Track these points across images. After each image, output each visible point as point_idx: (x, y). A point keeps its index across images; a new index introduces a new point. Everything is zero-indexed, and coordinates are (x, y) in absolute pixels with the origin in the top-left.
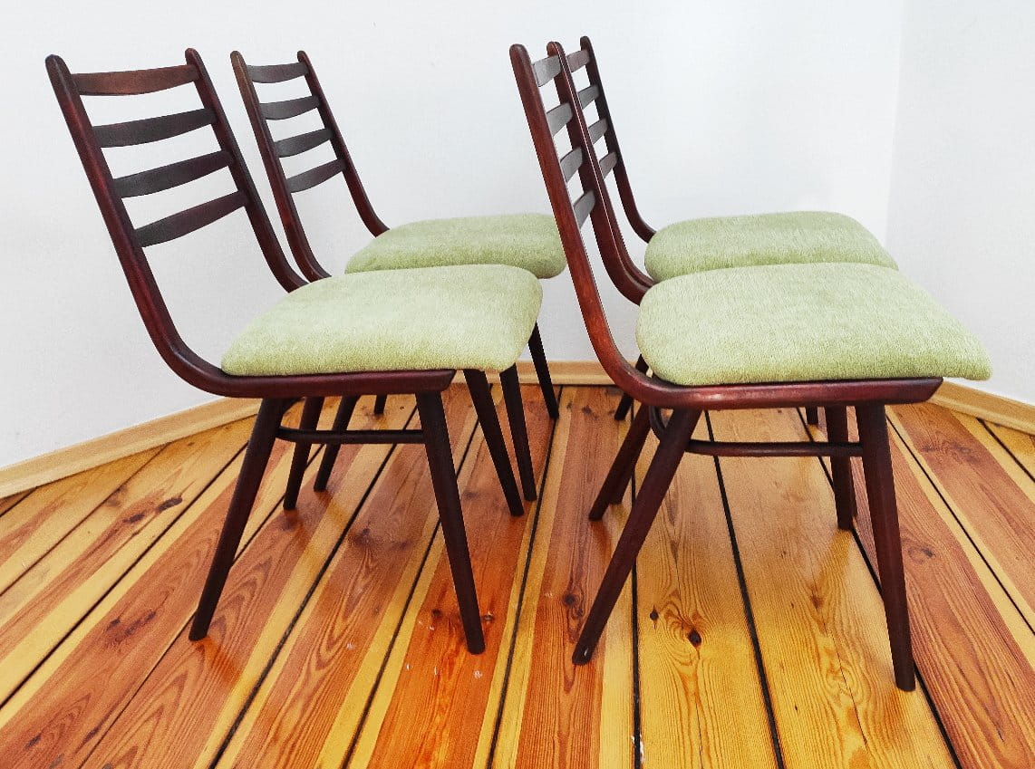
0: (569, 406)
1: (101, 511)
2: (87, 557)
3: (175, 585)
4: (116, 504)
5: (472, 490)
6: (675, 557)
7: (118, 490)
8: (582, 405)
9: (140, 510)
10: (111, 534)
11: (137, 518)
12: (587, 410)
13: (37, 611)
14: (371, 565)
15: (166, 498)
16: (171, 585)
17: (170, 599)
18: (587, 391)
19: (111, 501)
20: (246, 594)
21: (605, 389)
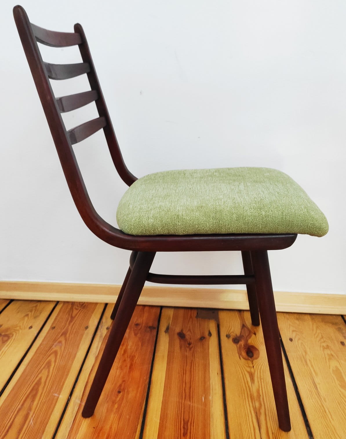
0: (167, 330)
12: (181, 335)
21: (195, 313)
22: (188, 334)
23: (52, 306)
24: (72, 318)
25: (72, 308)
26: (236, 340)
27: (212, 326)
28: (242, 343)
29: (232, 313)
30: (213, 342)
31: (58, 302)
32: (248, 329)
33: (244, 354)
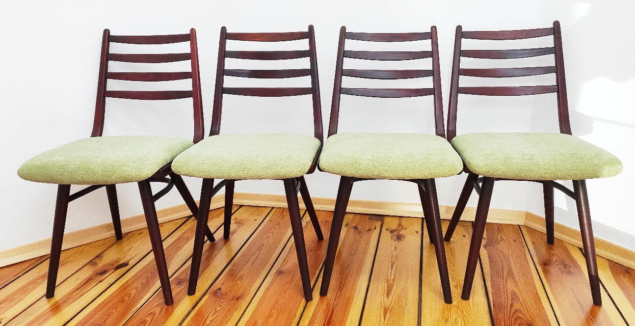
0: (346, 225)
1: (87, 267)
2: (73, 292)
3: (114, 311)
4: (95, 264)
6: (385, 317)
7: (97, 256)
8: (354, 225)
9: (106, 268)
10: (89, 281)
11: (104, 272)
12: (356, 228)
13: (43, 319)
14: (218, 309)
15: (122, 262)
16: (111, 311)
17: (110, 318)
18: (358, 216)
19: (92, 263)
20: (149, 319)
21: (368, 217)
22: (360, 228)
23: (269, 209)
24: (283, 216)
25: (283, 212)
26: (392, 232)
27: (378, 224)
28: (395, 233)
29: (395, 218)
30: (375, 234)
31: (273, 208)
32: (402, 226)
33: (395, 238)
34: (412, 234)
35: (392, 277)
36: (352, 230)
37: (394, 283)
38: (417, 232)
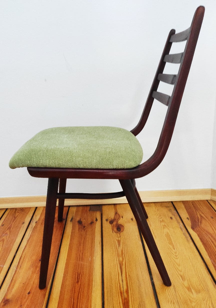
0: (72, 220)
5: (9, 297)
12: (80, 222)
18: (81, 208)
21: (89, 208)
22: (83, 221)
23: (3, 211)
24: (15, 218)
25: (15, 212)
26: (111, 222)
27: (98, 215)
28: (115, 223)
29: (110, 206)
30: (98, 225)
31: (7, 209)
32: (119, 215)
33: (115, 229)
34: (129, 222)
35: (125, 287)
36: (77, 226)
37: (128, 295)
38: (132, 219)
